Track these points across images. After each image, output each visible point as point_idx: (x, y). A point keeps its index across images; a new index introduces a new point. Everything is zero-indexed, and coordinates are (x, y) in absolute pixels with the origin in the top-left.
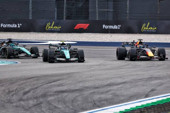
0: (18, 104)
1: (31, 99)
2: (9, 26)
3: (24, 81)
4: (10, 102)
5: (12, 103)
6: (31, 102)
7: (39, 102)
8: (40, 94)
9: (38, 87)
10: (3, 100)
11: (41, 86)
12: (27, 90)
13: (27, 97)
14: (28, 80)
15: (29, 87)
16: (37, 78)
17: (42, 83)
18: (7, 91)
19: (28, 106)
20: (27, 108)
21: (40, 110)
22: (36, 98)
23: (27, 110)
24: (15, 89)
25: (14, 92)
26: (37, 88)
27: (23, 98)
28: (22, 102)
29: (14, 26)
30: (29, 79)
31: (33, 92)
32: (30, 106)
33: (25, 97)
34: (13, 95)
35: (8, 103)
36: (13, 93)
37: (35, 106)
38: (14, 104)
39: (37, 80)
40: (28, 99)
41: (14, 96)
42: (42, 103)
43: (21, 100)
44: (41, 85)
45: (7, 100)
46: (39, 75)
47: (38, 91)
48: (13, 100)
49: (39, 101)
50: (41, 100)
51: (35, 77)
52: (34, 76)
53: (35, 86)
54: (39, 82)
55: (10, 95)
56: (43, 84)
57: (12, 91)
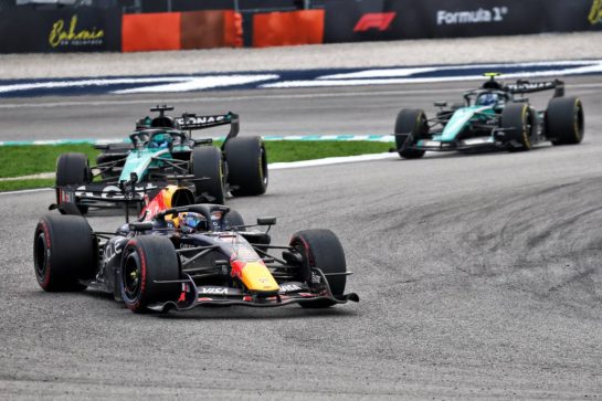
0: (514, 277)
1: (555, 258)
2: (465, 16)
3: (529, 202)
4: (484, 271)
5: (493, 275)
6: (558, 271)
7: (583, 270)
8: (584, 242)
9: (576, 218)
10: (464, 265)
11: (584, 214)
12: (539, 229)
13: (541, 252)
14: (541, 198)
15: (544, 221)
16: (570, 189)
17: (590, 204)
18: (474, 236)
19: (547, 283)
20: (546, 290)
21: (588, 295)
22: (573, 255)
23: (544, 296)
24: (499, 227)
25: (498, 239)
26: (571, 222)
27: (528, 258)
28: (526, 272)
29: (483, 16)
30: (545, 191)
31: (561, 237)
32: (554, 282)
33: (536, 253)
34: (494, 250)
35: (480, 276)
36: (492, 243)
37: (568, 281)
38: (502, 280)
39: (573, 195)
40: (545, 261)
41: (499, 251)
42: (592, 271)
43: (522, 264)
44: (585, 210)
45: (475, 265)
46: (577, 179)
47: (578, 233)
48: (497, 266)
49: (582, 263)
50: (590, 260)
51: (563, 186)
52: (560, 183)
53: (567, 217)
54: (579, 200)
55: (486, 249)
56: (591, 208)
57: (491, 237)
